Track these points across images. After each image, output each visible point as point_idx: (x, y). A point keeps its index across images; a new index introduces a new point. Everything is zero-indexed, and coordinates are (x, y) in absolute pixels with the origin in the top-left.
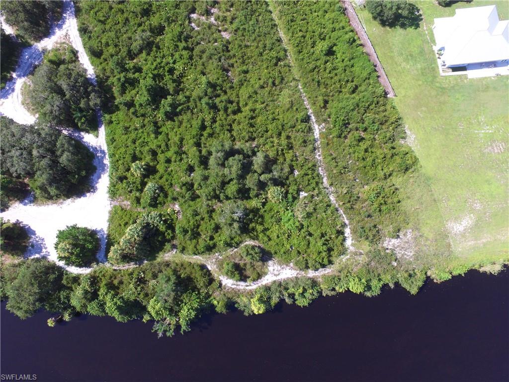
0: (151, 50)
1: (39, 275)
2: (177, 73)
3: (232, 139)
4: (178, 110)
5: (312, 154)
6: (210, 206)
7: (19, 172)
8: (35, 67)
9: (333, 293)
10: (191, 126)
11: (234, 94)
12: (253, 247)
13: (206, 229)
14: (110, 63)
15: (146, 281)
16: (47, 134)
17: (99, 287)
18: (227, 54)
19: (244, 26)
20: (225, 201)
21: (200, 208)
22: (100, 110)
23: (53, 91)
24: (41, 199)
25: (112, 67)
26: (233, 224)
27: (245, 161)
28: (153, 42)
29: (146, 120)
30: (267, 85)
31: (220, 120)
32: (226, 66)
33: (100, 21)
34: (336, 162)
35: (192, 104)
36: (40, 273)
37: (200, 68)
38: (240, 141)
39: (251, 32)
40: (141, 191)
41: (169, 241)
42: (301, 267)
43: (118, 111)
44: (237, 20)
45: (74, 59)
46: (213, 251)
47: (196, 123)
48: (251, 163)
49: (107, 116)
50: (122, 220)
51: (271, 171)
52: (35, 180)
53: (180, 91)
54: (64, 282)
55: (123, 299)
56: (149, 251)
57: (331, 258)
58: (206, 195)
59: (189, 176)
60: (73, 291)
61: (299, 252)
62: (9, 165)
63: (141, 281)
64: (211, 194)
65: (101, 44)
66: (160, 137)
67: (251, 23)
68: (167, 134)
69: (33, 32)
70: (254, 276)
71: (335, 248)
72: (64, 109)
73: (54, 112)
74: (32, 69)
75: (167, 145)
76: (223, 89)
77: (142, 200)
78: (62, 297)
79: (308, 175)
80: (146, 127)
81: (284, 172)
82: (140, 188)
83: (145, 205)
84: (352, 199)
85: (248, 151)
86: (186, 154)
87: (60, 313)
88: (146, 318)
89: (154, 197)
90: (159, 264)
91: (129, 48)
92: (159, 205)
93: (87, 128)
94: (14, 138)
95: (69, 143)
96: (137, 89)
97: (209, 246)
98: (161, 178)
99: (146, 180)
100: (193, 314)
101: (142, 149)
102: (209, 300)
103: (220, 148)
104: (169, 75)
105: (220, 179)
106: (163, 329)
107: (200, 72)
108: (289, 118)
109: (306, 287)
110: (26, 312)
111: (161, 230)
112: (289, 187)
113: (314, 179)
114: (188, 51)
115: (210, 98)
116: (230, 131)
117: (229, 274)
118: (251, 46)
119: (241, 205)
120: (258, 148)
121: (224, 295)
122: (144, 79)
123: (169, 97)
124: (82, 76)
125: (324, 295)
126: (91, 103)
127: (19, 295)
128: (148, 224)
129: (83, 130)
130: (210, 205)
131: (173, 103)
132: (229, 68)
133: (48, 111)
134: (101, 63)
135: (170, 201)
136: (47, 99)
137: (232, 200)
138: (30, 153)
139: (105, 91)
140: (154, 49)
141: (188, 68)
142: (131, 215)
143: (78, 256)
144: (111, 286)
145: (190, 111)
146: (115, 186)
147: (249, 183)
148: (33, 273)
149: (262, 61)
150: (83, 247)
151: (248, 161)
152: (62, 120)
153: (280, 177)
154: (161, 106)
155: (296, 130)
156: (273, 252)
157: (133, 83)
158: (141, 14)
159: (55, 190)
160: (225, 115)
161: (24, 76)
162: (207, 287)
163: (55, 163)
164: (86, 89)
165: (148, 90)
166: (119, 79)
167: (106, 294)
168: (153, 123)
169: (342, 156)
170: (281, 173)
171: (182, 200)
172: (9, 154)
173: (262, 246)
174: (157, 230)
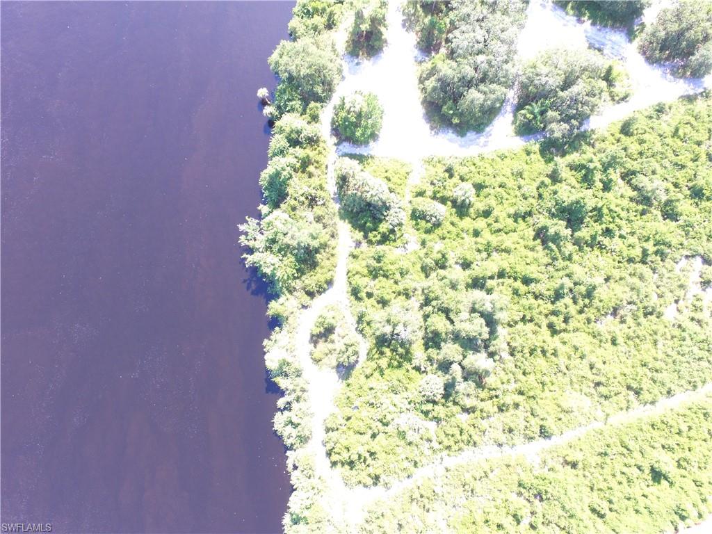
0: (637, 203)
1: (322, 74)
2: (606, 241)
3: (512, 323)
4: (550, 244)
5: (492, 442)
6: (414, 292)
7: (454, 40)
8: (599, 50)
9: (290, 468)
10: (527, 264)
11: (578, 325)
12: (356, 353)
13: (382, 287)
14: (614, 147)
15: (313, 208)
16: (507, 71)
17: (305, 148)
18: (640, 314)
19: (688, 339)
20: (422, 313)
21: (411, 279)
22: (545, 137)
23: (567, 75)
24: (420, 70)
25: (608, 151)
26: (390, 324)
27: (480, 342)
28: (651, 205)
29: (534, 201)
30: (596, 374)
31: (539, 305)
32: (621, 312)
33: (677, 130)
34: (481, 477)
35: (560, 263)
36: (324, 76)
37: (616, 274)
38: (510, 334)
39: (679, 349)
40: (434, 198)
41: (366, 237)
42: (327, 421)
43: (545, 161)
44: (697, 328)
45: (617, 98)
46: (353, 298)
47: (532, 271)
48: (476, 350)
49: (536, 148)
50: (394, 174)
51: (465, 379)
52: (444, 61)
53: (580, 246)
54: (312, 104)
55: (289, 179)
56: (352, 211)
57: (339, 465)
58: (430, 287)
59: (456, 263)
60: (301, 115)
61: (349, 419)
62: (464, 28)
63: (312, 201)
64: (430, 294)
65: (642, 134)
66: (510, 221)
67: (696, 350)
68: (515, 231)
69: (651, 43)
70: (317, 355)
71: (354, 472)
72: (543, 90)
73: (538, 78)
74: (597, 46)
75: (500, 230)
76: (585, 309)
77: (420, 199)
78: (294, 103)
79: (461, 435)
80: (524, 201)
81: (465, 398)
82: (438, 195)
83: (414, 204)
84: (426, 501)
85: (494, 346)
86: (487, 258)
87: (273, 102)
88: (264, 209)
89: (426, 216)
90: (335, 224)
91: (638, 172)
92: (414, 222)
93: (518, 122)
94: (500, 32)
95: (497, 100)
96: (578, 186)
97: (359, 292)
98: (452, 224)
99: (449, 203)
100: (268, 271)
101: (492, 197)
102: (286, 292)
103: (498, 306)
104: (602, 229)
105: (452, 306)
106: (248, 231)
107: (610, 274)
108: (547, 407)
109: (299, 428)
110: (277, 63)
111: (381, 226)
112: (443, 405)
113: (456, 443)
114: (641, 255)
115: (571, 290)
116: (523, 319)
117: (321, 320)
118: (656, 349)
119: (416, 336)
120: (499, 360)
121: (292, 313)
122: (593, 195)
123: (569, 231)
124: (592, 110)
125: (288, 453)
126: (554, 126)
127: (298, 53)
128: (388, 208)
129: (515, 116)
130: (416, 292)
131: (560, 237)
132: (618, 317)
133: (538, 70)
134: (613, 135)
135: (420, 237)
136: (556, 67)
137: (423, 324)
138: (480, 52)
139: (573, 142)
140: (640, 207)
141: (615, 256)
142: (401, 185)
143: (346, 119)
144: (305, 163)
145: (551, 261)
146: (439, 162)
147: (448, 348)
148: (324, 67)
149: (633, 367)
150: (357, 125)
151: (479, 347)
152: (528, 89)
153: (457, 393)
154: (556, 220)
155: (528, 417)
156: (349, 381)
157: (587, 180)
158: (694, 186)
159: (431, 86)
160: (546, 312)
162: (304, 289)
163: (469, 84)
164: (574, 117)
165: (578, 202)
166: (591, 161)
167: (296, 157)
168: (530, 211)
169: (490, 487)
170: (464, 394)
171: (422, 253)
172: (478, 27)
173: (358, 366)
174: (381, 221)
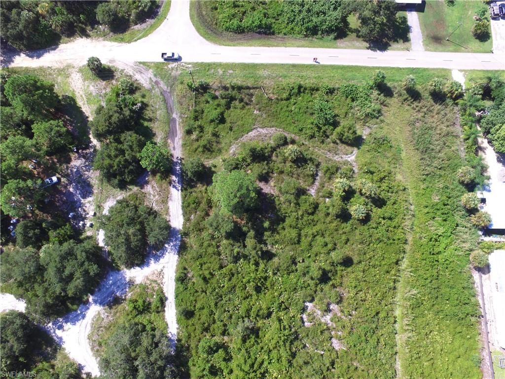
8: (116, 299)
45: (160, 309)
74: (111, 299)
161: (100, 304)
